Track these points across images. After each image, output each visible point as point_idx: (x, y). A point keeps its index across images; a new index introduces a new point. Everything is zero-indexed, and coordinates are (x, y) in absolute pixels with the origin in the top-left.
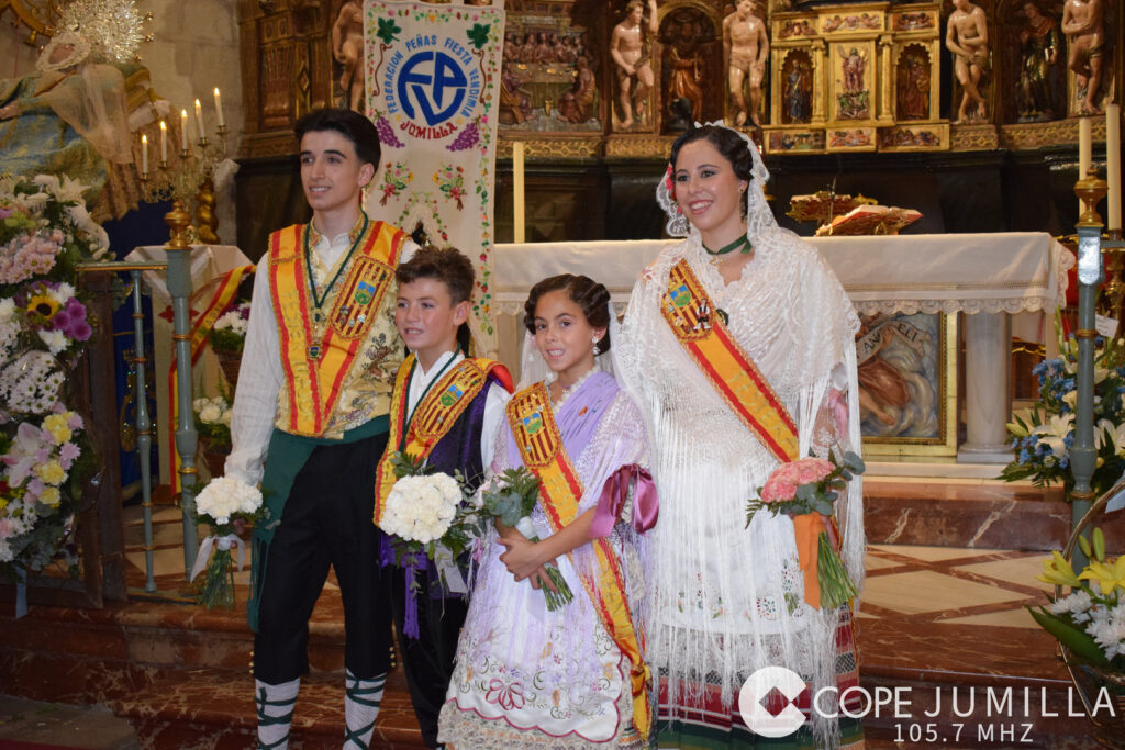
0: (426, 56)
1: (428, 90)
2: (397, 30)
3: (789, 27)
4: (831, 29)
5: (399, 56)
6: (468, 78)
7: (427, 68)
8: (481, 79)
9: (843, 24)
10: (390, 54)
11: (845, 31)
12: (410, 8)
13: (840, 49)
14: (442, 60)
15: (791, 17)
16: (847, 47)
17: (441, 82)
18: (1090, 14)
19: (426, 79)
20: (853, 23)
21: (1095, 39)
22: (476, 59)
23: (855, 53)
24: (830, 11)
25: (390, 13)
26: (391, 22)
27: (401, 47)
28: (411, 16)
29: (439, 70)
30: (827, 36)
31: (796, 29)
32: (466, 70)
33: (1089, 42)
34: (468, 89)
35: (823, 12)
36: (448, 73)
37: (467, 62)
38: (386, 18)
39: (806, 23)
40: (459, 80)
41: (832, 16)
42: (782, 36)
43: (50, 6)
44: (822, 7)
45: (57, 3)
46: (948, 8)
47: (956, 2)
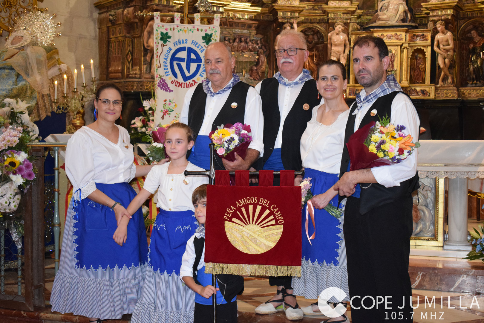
0: (183, 49)
1: (184, 65)
5: (170, 49)
6: (202, 59)
7: (183, 55)
9: (385, 38)
14: (190, 50)
17: (190, 61)
19: (182, 60)
23: (390, 52)
24: (379, 31)
25: (166, 29)
26: (167, 33)
27: (171, 45)
28: (176, 31)
29: (189, 55)
32: (201, 55)
34: (202, 64)
36: (193, 56)
37: (202, 51)
40: (198, 60)
41: (380, 34)
43: (10, 17)
44: (375, 29)
45: (13, 17)
46: (435, 32)
47: (439, 29)
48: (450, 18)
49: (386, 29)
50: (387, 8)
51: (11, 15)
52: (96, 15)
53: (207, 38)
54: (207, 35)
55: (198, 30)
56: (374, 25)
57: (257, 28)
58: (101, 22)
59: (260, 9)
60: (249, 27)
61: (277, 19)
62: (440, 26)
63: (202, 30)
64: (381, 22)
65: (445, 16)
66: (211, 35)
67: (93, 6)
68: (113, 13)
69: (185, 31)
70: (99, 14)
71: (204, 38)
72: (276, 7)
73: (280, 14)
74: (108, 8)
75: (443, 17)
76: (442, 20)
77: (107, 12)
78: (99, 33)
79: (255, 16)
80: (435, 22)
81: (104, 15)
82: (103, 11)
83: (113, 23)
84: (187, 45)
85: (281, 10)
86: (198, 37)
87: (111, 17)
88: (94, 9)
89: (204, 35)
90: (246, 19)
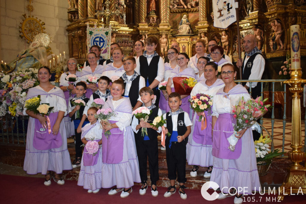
0: (98, 37)
1: (98, 43)
2: (93, 33)
3: (172, 40)
4: (180, 41)
5: (93, 37)
6: (105, 41)
7: (98, 39)
8: (107, 41)
9: (182, 40)
10: (91, 37)
11: (182, 41)
12: (95, 29)
13: (181, 44)
14: (101, 38)
15: (172, 38)
16: (183, 44)
17: (100, 42)
18: (226, 39)
19: (98, 41)
20: (184, 40)
21: (227, 43)
22: (106, 37)
23: (184, 45)
24: (179, 37)
25: (92, 30)
26: (92, 31)
27: (93, 36)
28: (95, 30)
29: (100, 40)
30: (179, 42)
31: (173, 41)
32: (105, 40)
33: (226, 44)
34: (105, 43)
35: (178, 38)
36: (102, 40)
37: (105, 38)
38: (91, 31)
39: (175, 40)
40: (104, 41)
41: (180, 38)
42: (171, 42)
43: (32, 36)
44: (178, 37)
45: (33, 35)
46: (201, 37)
47: (202, 36)
48: (206, 32)
49: (182, 36)
50: (182, 28)
51: (32, 35)
52: (67, 34)
53: (107, 33)
54: (107, 32)
55: (103, 30)
56: (177, 35)
57: (132, 37)
58: (69, 36)
59: (133, 29)
60: (129, 37)
61: (139, 33)
62: (202, 35)
63: (105, 30)
64: (180, 34)
65: (205, 31)
66: (108, 32)
67: (66, 30)
68: (73, 33)
69: (99, 31)
70: (68, 33)
71: (105, 33)
72: (139, 29)
73: (140, 31)
74: (71, 31)
75: (203, 32)
76: (203, 33)
77: (71, 32)
78: (69, 41)
79: (131, 32)
80: (201, 33)
81: (70, 34)
82: (69, 32)
83: (74, 37)
84: (99, 36)
85: (141, 30)
86: (103, 33)
87: (73, 35)
88: (66, 31)
89: (105, 32)
90: (127, 34)
